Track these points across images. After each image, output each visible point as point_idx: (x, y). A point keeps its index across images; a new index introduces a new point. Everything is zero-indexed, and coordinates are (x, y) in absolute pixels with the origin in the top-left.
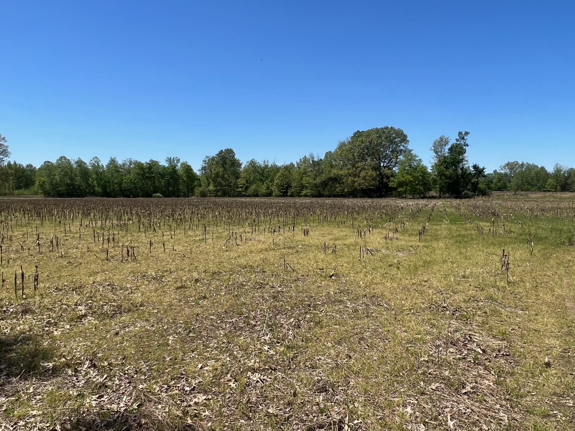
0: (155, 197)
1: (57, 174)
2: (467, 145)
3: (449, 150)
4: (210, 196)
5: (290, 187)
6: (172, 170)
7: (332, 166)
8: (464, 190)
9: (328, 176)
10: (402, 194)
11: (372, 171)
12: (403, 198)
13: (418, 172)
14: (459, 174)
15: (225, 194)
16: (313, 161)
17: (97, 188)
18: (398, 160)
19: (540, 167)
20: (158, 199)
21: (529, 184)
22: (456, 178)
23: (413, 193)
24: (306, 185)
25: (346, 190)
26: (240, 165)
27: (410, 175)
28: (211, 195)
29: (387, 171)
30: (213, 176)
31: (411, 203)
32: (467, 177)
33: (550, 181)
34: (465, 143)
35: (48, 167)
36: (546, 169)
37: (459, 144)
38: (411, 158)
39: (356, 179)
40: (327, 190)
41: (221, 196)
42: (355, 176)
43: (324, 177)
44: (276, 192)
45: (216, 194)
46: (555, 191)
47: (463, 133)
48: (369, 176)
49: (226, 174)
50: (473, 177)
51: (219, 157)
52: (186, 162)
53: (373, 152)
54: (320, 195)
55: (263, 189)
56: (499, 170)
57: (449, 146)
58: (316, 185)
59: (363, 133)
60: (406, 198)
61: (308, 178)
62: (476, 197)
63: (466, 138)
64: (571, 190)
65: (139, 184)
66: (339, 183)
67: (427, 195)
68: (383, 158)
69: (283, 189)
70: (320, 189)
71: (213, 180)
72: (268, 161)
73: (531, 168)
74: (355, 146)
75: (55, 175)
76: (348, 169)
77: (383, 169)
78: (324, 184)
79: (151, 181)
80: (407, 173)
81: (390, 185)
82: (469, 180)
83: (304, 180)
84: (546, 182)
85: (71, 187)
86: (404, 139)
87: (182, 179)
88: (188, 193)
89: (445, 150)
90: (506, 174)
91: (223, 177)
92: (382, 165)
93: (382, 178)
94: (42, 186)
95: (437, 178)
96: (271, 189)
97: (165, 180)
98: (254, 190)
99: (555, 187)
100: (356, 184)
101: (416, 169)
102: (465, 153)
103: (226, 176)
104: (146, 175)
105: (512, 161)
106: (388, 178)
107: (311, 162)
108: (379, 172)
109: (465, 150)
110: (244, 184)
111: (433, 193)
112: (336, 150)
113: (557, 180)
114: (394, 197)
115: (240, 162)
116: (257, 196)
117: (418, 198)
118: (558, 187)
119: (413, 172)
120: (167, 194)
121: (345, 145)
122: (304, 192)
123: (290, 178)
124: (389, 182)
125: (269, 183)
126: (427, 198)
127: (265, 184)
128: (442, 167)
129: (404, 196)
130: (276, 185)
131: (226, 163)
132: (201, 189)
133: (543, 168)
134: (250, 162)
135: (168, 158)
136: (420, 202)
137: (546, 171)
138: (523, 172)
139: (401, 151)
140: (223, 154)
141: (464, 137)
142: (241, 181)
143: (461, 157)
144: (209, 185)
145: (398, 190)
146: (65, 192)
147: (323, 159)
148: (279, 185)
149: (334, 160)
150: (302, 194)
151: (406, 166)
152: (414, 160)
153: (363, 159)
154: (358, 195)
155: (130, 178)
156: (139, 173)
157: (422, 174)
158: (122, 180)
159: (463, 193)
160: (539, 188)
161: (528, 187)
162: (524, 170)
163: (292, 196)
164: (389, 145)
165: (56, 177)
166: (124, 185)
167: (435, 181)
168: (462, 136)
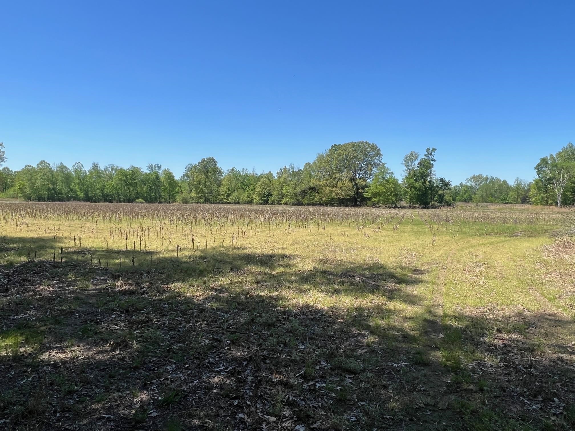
0: (137, 202)
1: (39, 178)
2: (435, 160)
3: (418, 164)
4: (192, 203)
5: (271, 195)
6: (155, 177)
7: (311, 176)
8: (431, 201)
9: (308, 186)
10: (376, 204)
11: (349, 182)
12: (377, 207)
13: (391, 184)
14: (426, 186)
15: (207, 201)
16: (293, 172)
17: (79, 193)
18: (373, 172)
19: (502, 180)
20: (140, 204)
21: (493, 196)
22: (424, 190)
23: (386, 203)
24: (287, 193)
25: (324, 199)
26: (221, 173)
27: (383, 186)
28: (194, 201)
29: (362, 183)
30: (196, 183)
31: (384, 212)
32: (434, 190)
33: (511, 193)
34: (432, 158)
35: (29, 171)
36: (508, 183)
37: (427, 159)
38: (384, 170)
39: (334, 189)
40: (306, 199)
41: (203, 203)
42: (333, 186)
43: (303, 187)
44: (257, 199)
45: (198, 200)
46: (515, 203)
47: (431, 150)
48: (345, 187)
49: (207, 182)
50: (440, 189)
51: (202, 165)
52: (168, 169)
53: (349, 165)
54: (299, 204)
55: (244, 197)
56: (465, 183)
57: (418, 161)
58: (295, 193)
59: (340, 146)
60: (379, 207)
61: (288, 188)
62: (442, 207)
63: (433, 154)
64: (530, 203)
65: (121, 190)
66: (318, 193)
67: (399, 205)
68: (358, 170)
69: (264, 197)
70: (300, 198)
71: (195, 187)
72: (246, 170)
73: (494, 181)
74: (333, 159)
75: (36, 179)
76: (327, 180)
77: (358, 180)
78: (304, 193)
79: (133, 187)
80: (380, 185)
81: (365, 196)
82: (436, 192)
83: (284, 189)
84: (508, 195)
85: (53, 192)
86: (378, 153)
87: (164, 185)
88: (169, 199)
89: (414, 164)
90: (471, 187)
91: (205, 184)
92: (357, 177)
93: (358, 189)
94: (22, 189)
95: (408, 190)
96: (252, 197)
97: (148, 186)
98: (235, 198)
99: (516, 199)
100: (334, 194)
101: (388, 181)
102: (433, 167)
103: (208, 183)
104: (129, 181)
105: (477, 175)
106: (363, 188)
107: (291, 172)
108: (355, 183)
109: (433, 165)
110: (226, 192)
111: (403, 203)
112: (315, 161)
113: (518, 193)
114: (368, 206)
115: (222, 171)
116: (238, 203)
117: (390, 208)
118: (519, 200)
119: (386, 184)
120: (150, 200)
121: (323, 157)
122: (284, 201)
123: (271, 187)
124: (364, 192)
125: (250, 191)
126: (398, 208)
127: (246, 192)
128: (412, 180)
129: (378, 205)
130: (257, 193)
131: (208, 171)
132: (183, 195)
133: (505, 182)
134: (230, 170)
135: (149, 165)
136: (392, 212)
137: (508, 184)
138: (487, 185)
139: (375, 164)
140: (205, 162)
141: (431, 153)
142: (223, 189)
143: (429, 171)
144: (191, 191)
145: (373, 200)
146: (46, 196)
147: (302, 169)
148: (260, 194)
149: (312, 170)
150: (283, 202)
151: (380, 178)
152: (387, 173)
153: (340, 170)
154: (335, 204)
155: (112, 183)
156: (121, 179)
157: (394, 186)
158: (105, 186)
159: (431, 204)
160: (502, 201)
161: (492, 199)
162: (488, 183)
163: (272, 204)
164: (364, 159)
165: (38, 181)
166: (106, 191)
167: (406, 192)
168: (430, 152)
